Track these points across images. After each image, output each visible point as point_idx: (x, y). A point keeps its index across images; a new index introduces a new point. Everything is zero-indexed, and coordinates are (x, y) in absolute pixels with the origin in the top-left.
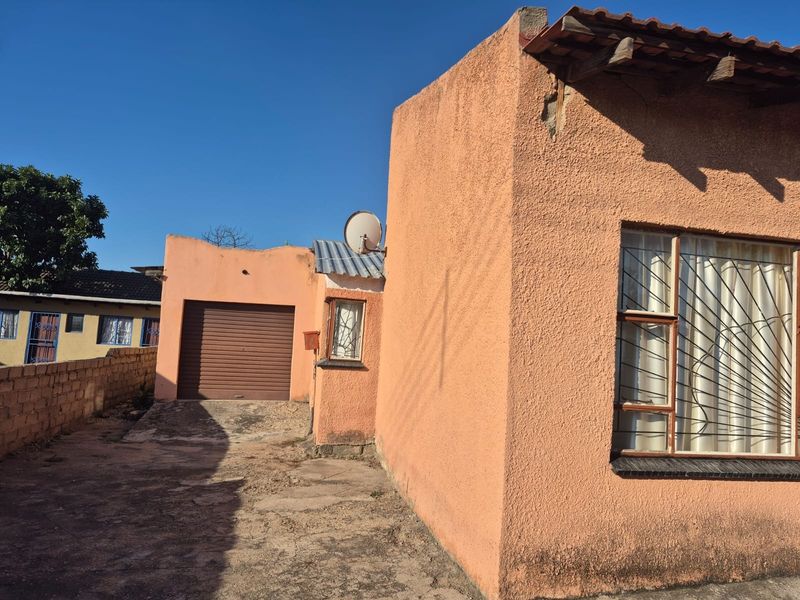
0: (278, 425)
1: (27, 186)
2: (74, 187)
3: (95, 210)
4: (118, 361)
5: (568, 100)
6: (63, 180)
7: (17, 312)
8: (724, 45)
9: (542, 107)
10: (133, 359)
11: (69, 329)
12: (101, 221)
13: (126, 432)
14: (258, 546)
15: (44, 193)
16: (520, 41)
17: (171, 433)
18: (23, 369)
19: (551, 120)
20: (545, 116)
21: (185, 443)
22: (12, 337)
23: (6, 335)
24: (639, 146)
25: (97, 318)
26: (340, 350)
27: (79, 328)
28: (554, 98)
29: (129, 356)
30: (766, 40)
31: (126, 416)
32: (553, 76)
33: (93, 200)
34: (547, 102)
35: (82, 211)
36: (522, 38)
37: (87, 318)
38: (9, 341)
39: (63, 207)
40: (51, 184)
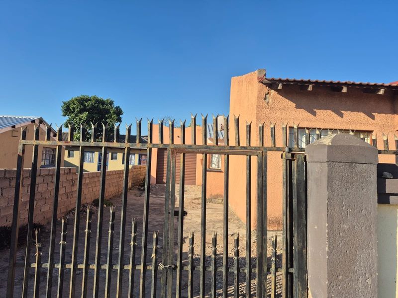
0: (192, 193)
1: (95, 103)
2: (111, 103)
3: (119, 112)
4: (135, 170)
5: (272, 94)
6: (108, 100)
7: (94, 152)
8: (309, 82)
9: (264, 97)
10: (139, 169)
11: (112, 159)
12: (121, 116)
13: (142, 194)
14: (190, 220)
15: (101, 106)
16: (258, 79)
17: (157, 195)
18: (97, 173)
19: (267, 100)
20: (265, 99)
21: (162, 198)
22: (92, 162)
23: (90, 162)
24: (294, 105)
25: (122, 154)
26: (213, 165)
27: (116, 158)
28: (268, 93)
29: (138, 168)
30: (321, 80)
31: (139, 189)
32: (267, 87)
33: (118, 108)
34: (266, 95)
35: (114, 113)
36: (258, 78)
37: (118, 154)
38: (91, 163)
39: (108, 112)
40: (103, 102)
